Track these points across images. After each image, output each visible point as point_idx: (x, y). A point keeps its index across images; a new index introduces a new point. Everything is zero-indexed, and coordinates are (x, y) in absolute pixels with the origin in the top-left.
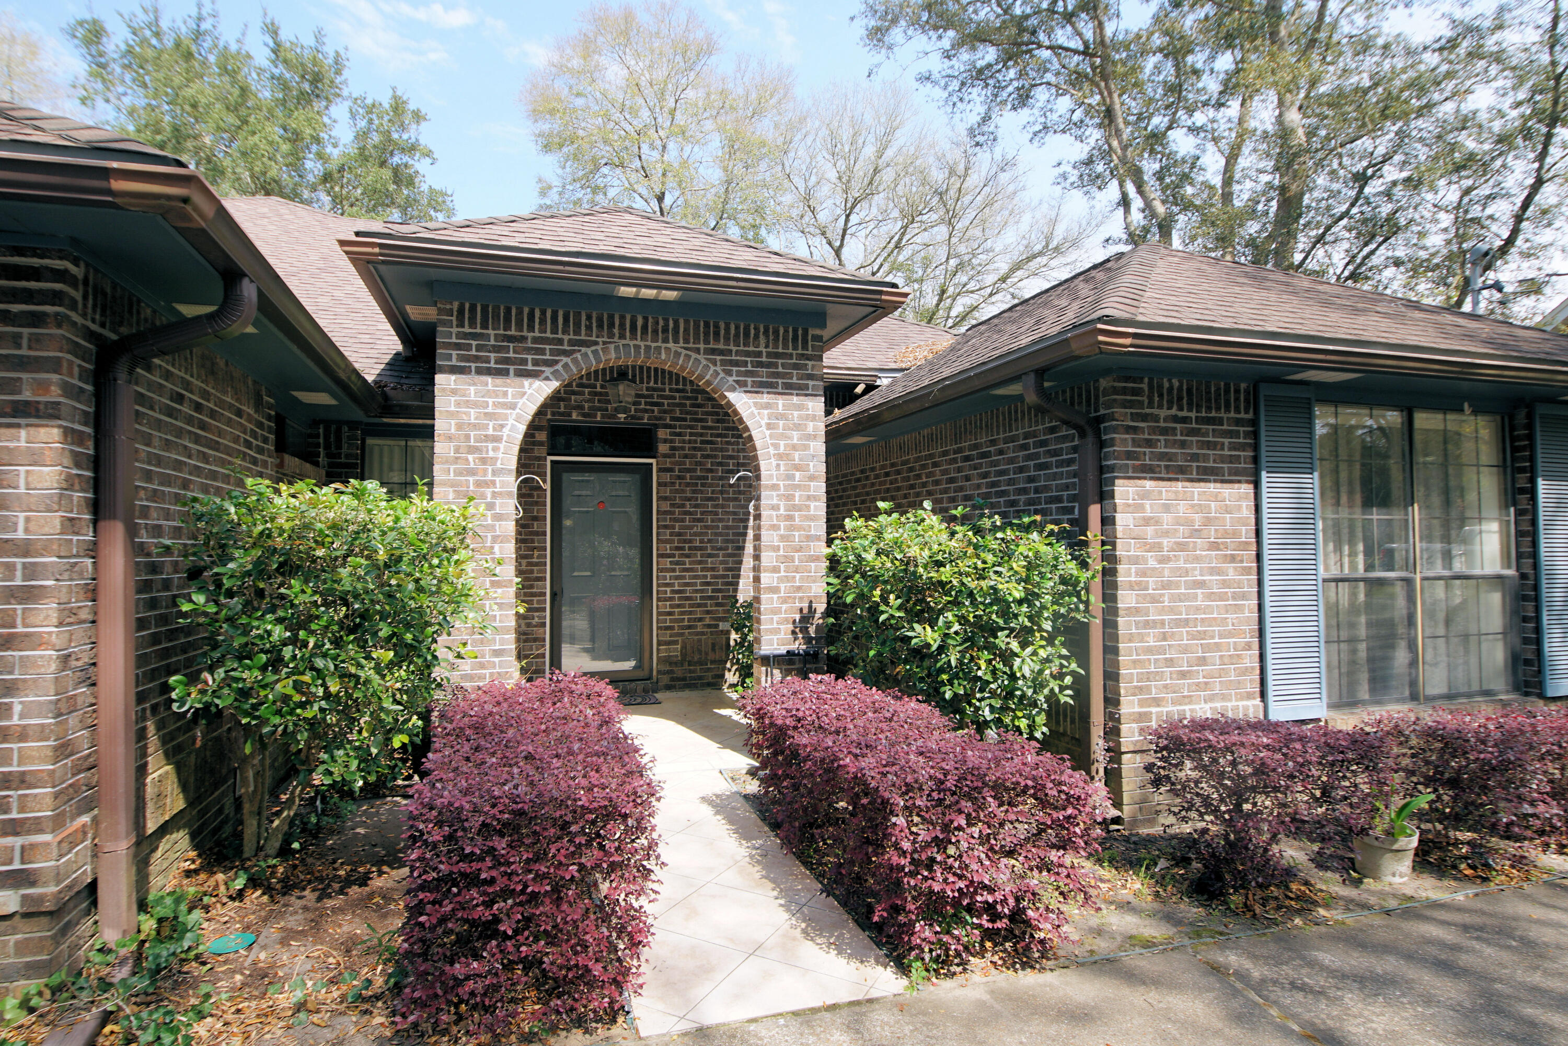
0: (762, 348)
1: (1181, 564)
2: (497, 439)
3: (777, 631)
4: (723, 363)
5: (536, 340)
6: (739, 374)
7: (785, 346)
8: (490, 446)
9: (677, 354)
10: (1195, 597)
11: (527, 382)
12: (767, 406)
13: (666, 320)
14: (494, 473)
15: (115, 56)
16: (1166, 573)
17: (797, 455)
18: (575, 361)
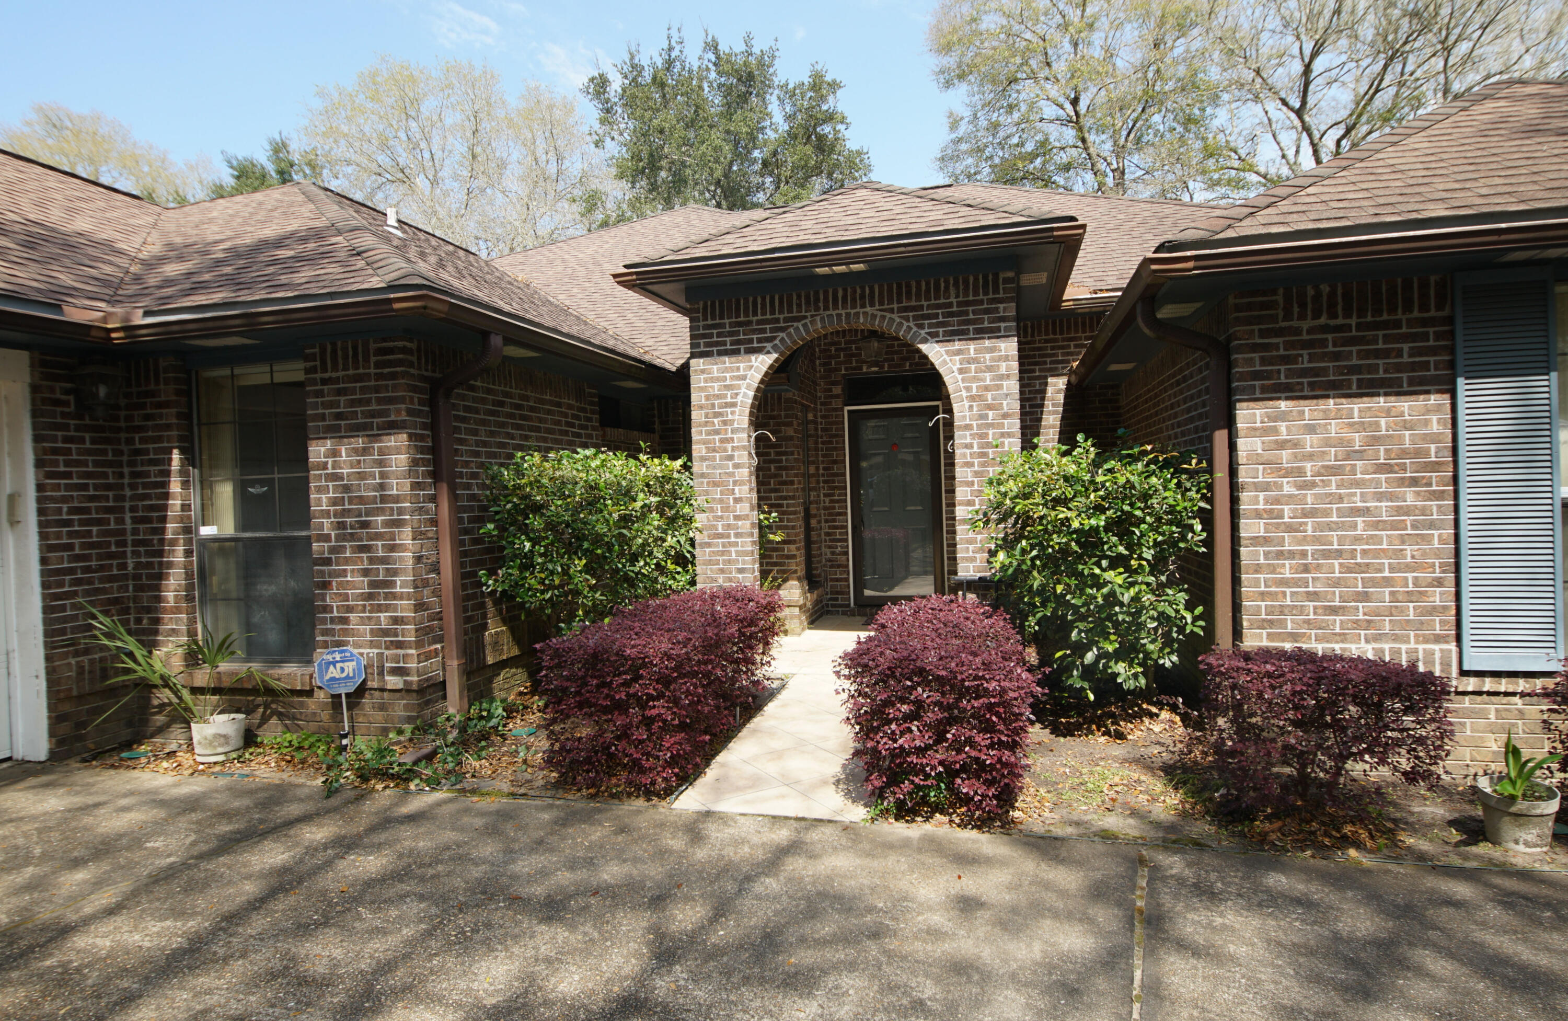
0: (953, 299)
1: (1333, 489)
2: (734, 405)
3: (973, 559)
4: (915, 318)
5: (759, 322)
6: (930, 326)
7: (976, 293)
8: (729, 410)
9: (874, 316)
10: (1354, 526)
11: (753, 358)
12: (959, 352)
13: (863, 289)
14: (732, 432)
15: (617, 100)
16: (1309, 500)
17: (989, 395)
18: (789, 335)
